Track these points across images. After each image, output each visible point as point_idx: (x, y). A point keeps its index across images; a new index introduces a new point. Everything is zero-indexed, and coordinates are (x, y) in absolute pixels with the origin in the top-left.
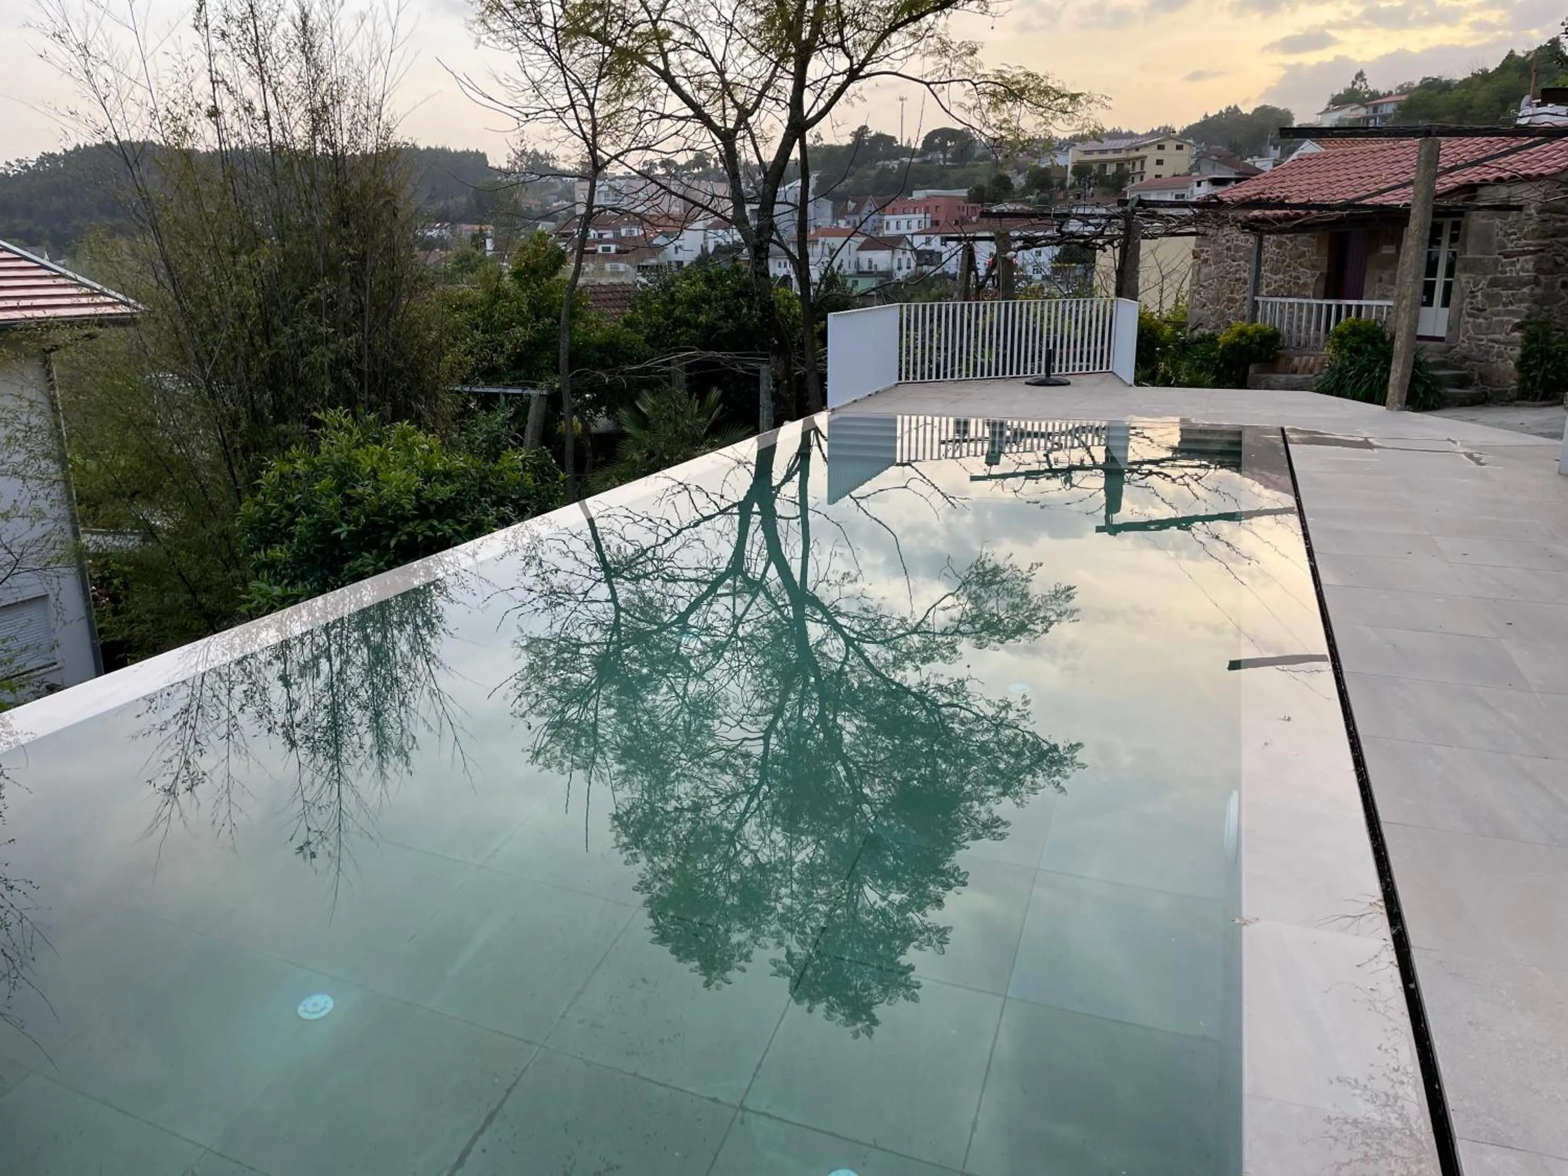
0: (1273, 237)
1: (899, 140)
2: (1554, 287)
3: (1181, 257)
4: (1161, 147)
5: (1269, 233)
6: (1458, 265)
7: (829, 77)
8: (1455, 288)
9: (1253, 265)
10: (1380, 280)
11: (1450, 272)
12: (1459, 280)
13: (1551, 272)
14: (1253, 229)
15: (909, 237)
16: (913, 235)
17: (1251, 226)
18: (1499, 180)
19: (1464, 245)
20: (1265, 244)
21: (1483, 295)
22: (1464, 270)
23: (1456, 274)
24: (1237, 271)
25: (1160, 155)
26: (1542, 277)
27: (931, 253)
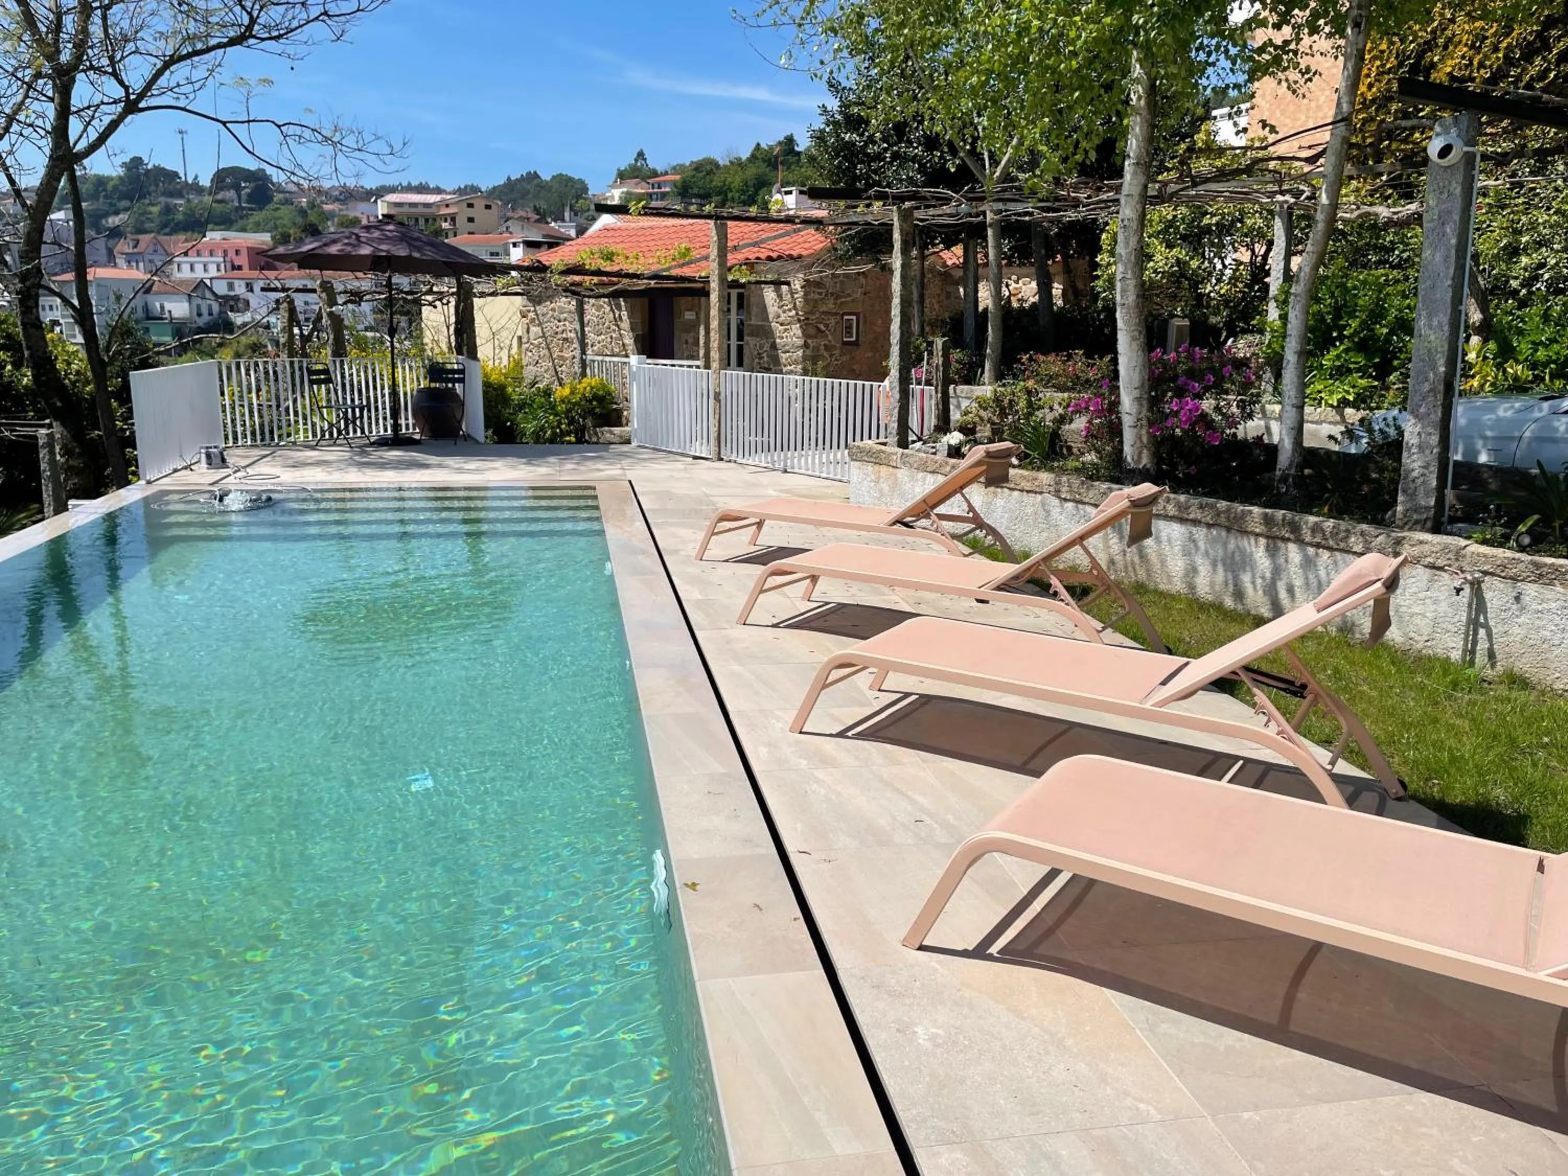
0: (592, 301)
1: (182, 175)
2: (818, 350)
3: (508, 315)
4: (470, 206)
5: (589, 297)
6: (746, 331)
7: (98, 106)
8: (746, 351)
9: (578, 327)
10: (687, 342)
11: (740, 337)
12: (748, 343)
13: (816, 337)
14: (574, 293)
15: (208, 282)
16: (211, 279)
17: (572, 291)
18: (770, 259)
19: (749, 313)
20: (586, 307)
21: (768, 356)
22: (751, 334)
23: (746, 338)
24: (563, 332)
25: (470, 212)
26: (809, 341)
27: (236, 298)
